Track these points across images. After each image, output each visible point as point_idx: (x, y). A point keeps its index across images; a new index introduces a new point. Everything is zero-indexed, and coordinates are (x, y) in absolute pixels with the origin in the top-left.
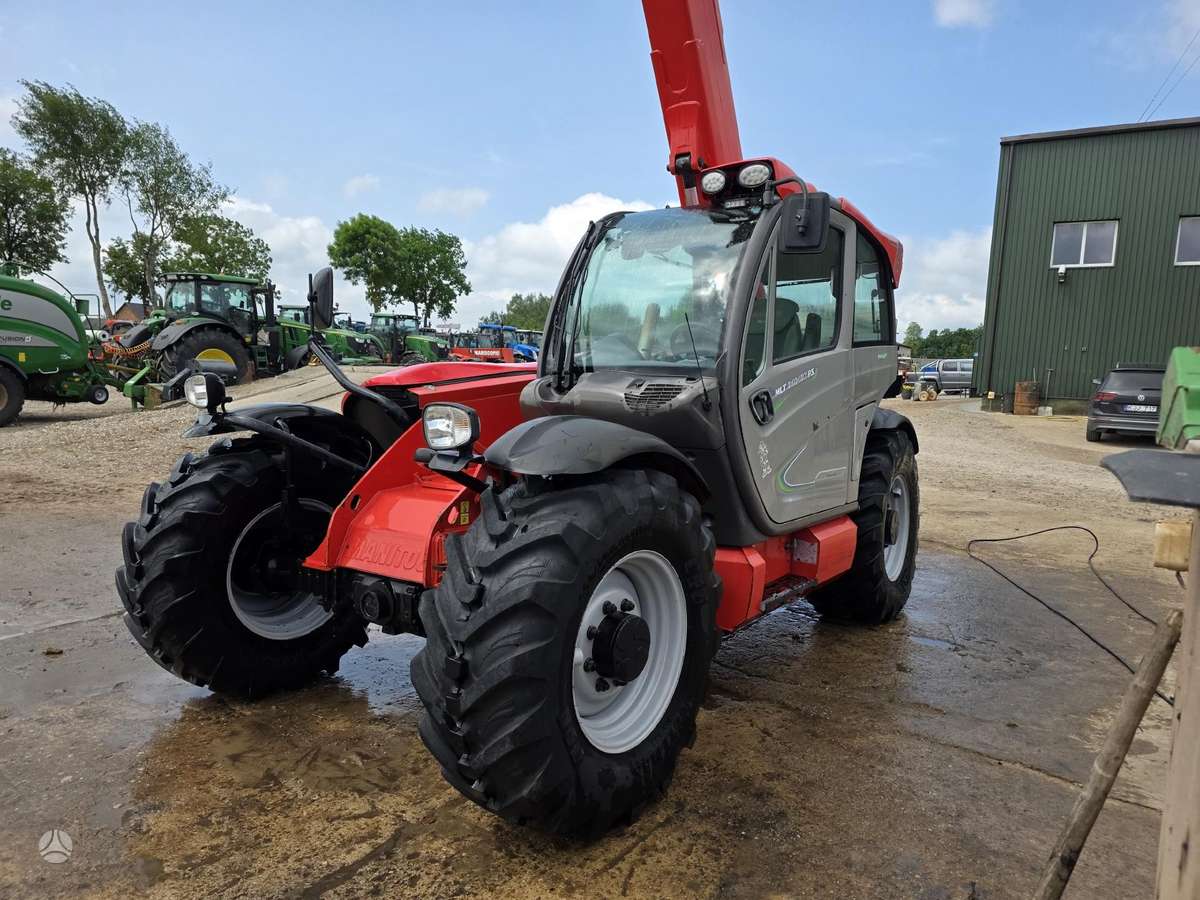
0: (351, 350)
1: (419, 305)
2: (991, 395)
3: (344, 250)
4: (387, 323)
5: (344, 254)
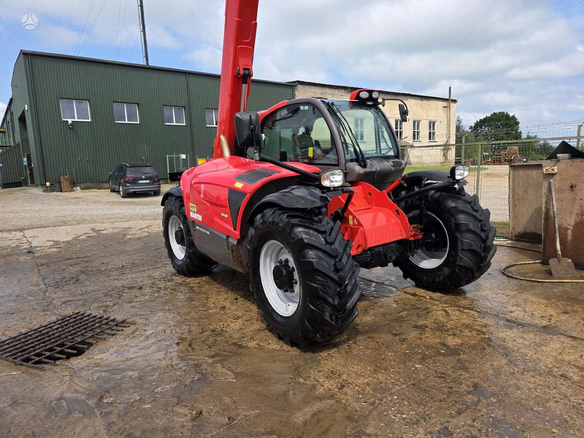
2: (48, 184)
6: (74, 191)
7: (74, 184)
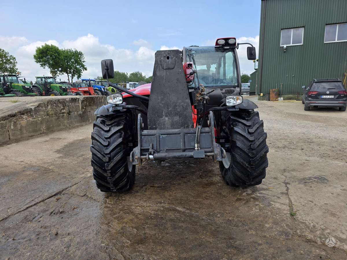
0: (24, 91)
1: (69, 74)
2: (262, 94)
3: (39, 57)
4: (42, 80)
5: (39, 58)
6: (278, 100)
7: (279, 95)
